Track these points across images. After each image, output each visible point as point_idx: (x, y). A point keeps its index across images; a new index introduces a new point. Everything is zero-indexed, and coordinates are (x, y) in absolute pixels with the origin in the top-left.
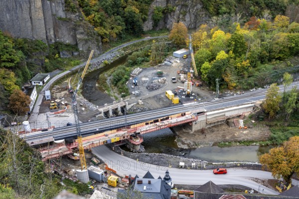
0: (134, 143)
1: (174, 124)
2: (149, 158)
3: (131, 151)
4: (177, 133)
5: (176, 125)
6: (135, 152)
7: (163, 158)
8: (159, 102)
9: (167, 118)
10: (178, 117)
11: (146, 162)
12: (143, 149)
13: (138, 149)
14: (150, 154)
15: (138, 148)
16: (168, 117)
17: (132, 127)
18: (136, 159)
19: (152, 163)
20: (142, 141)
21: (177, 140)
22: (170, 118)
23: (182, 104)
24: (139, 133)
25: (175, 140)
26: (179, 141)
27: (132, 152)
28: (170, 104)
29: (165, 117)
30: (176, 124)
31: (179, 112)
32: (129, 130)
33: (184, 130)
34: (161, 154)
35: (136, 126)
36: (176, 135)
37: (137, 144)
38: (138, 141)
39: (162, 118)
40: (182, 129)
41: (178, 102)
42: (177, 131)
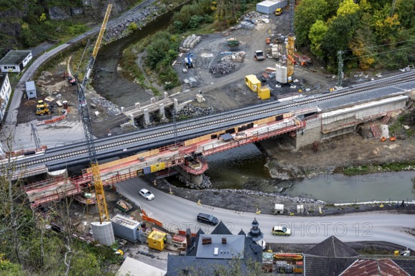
0: (192, 172)
1: (263, 137)
2: (220, 199)
3: (187, 187)
4: (269, 152)
5: (267, 138)
6: (195, 188)
7: (246, 198)
8: (235, 97)
9: (250, 126)
10: (269, 123)
11: (214, 206)
12: (208, 183)
13: (200, 183)
14: (221, 191)
15: (200, 181)
16: (252, 124)
17: (186, 143)
18: (196, 201)
19: (225, 207)
20: (206, 167)
21: (269, 165)
22: (254, 126)
23: (276, 99)
24: (200, 154)
25: (266, 165)
26: (272, 166)
27: (189, 187)
28: (254, 100)
29: (246, 125)
30: (266, 135)
31: (270, 114)
32: (182, 149)
33: (281, 146)
34: (240, 191)
35: (194, 141)
36: (267, 155)
37: (197, 173)
38: (199, 169)
39: (240, 127)
40: (277, 146)
41: (269, 96)
42: (269, 148)
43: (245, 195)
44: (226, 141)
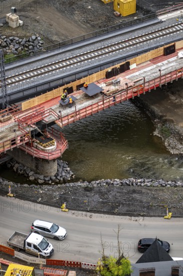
0: (42, 155)
2: (97, 198)
3: (30, 183)
4: (156, 109)
6: (46, 183)
7: (140, 193)
8: (72, 14)
9: (125, 68)
10: (154, 60)
11: (90, 211)
13: (53, 174)
14: (95, 184)
15: (53, 169)
16: (128, 64)
17: (24, 105)
18: (58, 205)
19: (111, 212)
20: (64, 147)
21: (162, 132)
22: (132, 66)
25: (156, 133)
26: (168, 133)
27: (35, 182)
28: (109, 19)
29: (118, 66)
31: (152, 44)
33: (173, 98)
35: (36, 101)
36: (154, 115)
37: (51, 157)
39: (109, 70)
40: (167, 97)
42: (154, 103)
43: (137, 188)
44: (92, 97)
